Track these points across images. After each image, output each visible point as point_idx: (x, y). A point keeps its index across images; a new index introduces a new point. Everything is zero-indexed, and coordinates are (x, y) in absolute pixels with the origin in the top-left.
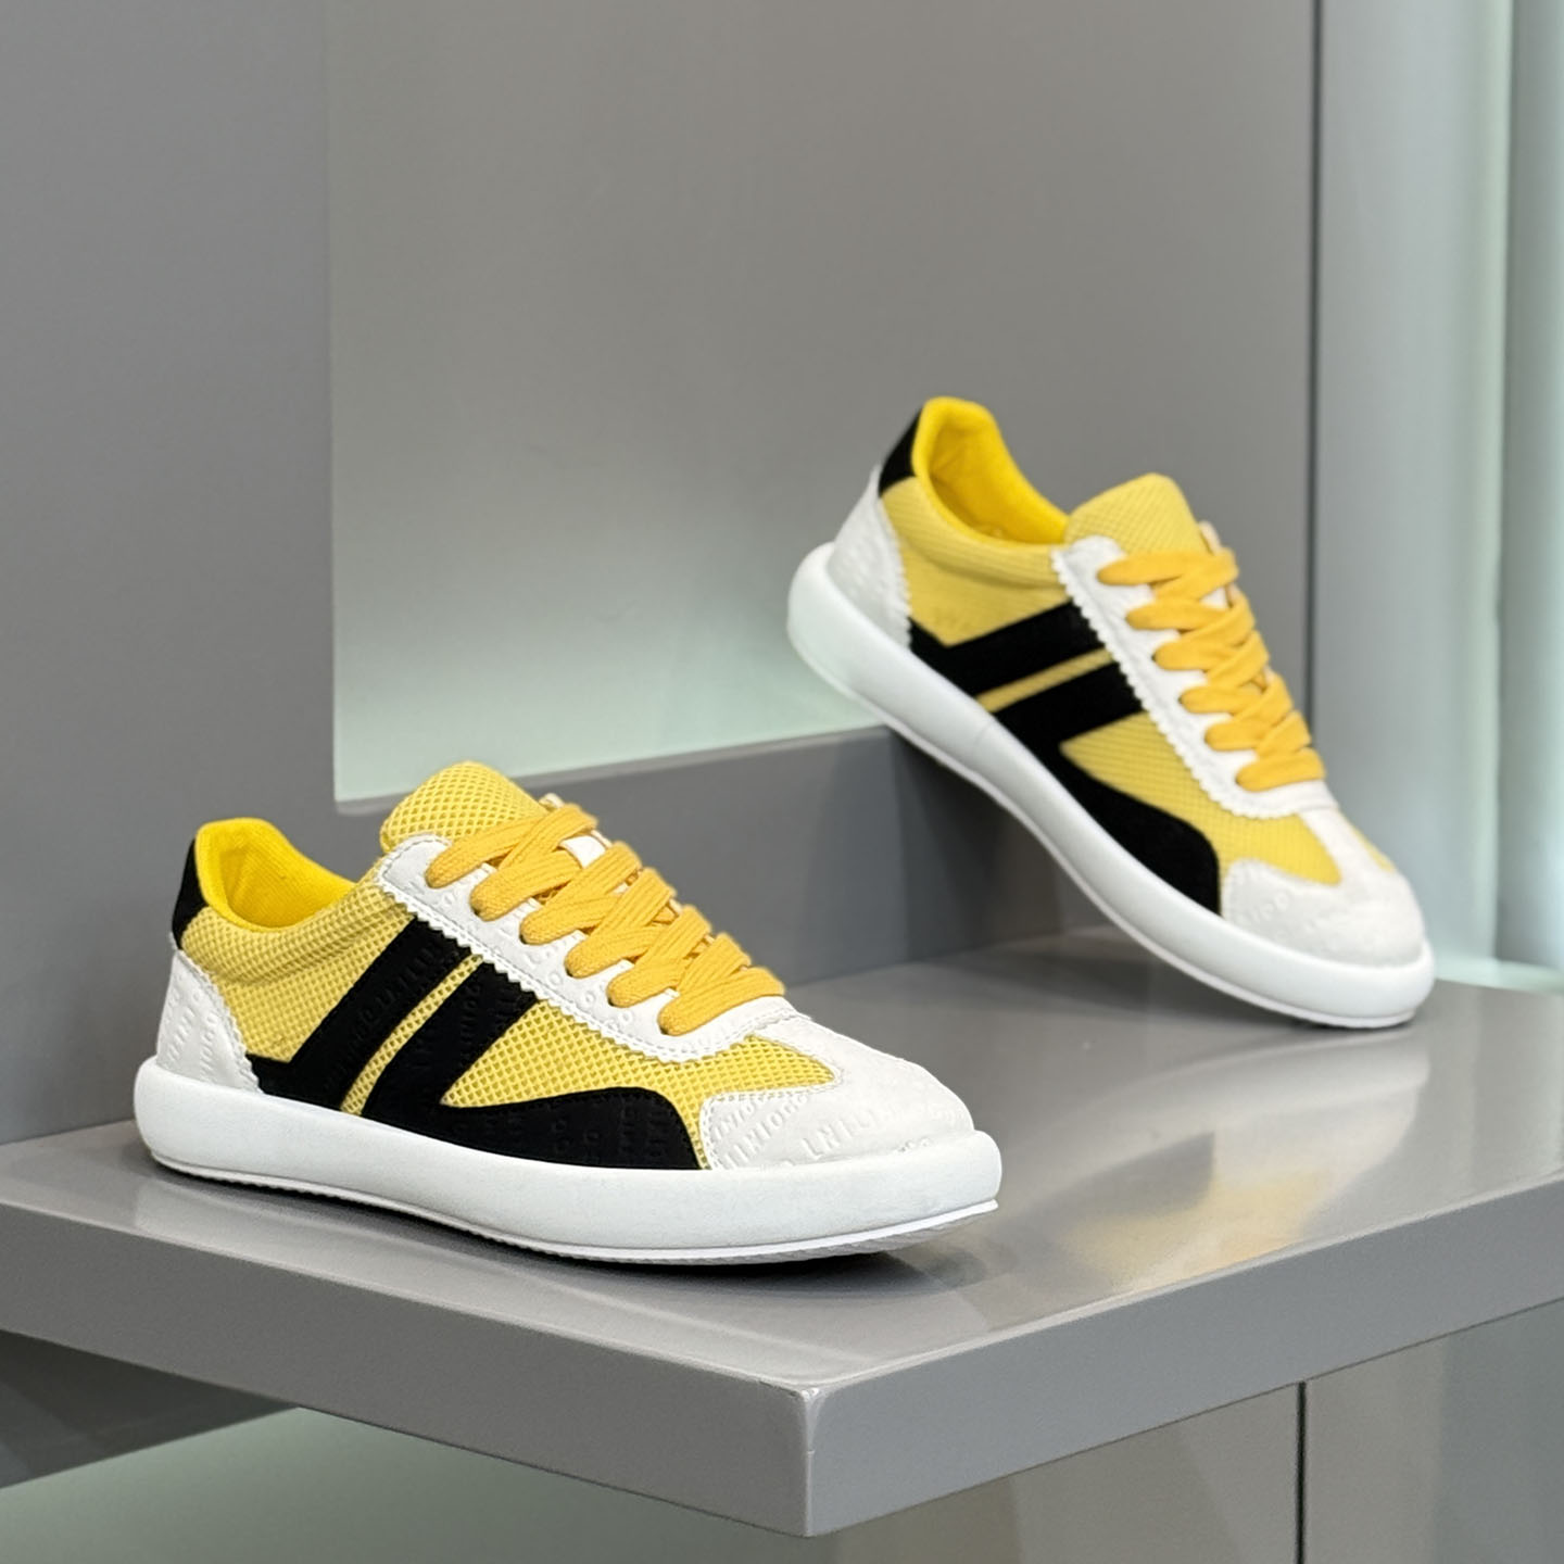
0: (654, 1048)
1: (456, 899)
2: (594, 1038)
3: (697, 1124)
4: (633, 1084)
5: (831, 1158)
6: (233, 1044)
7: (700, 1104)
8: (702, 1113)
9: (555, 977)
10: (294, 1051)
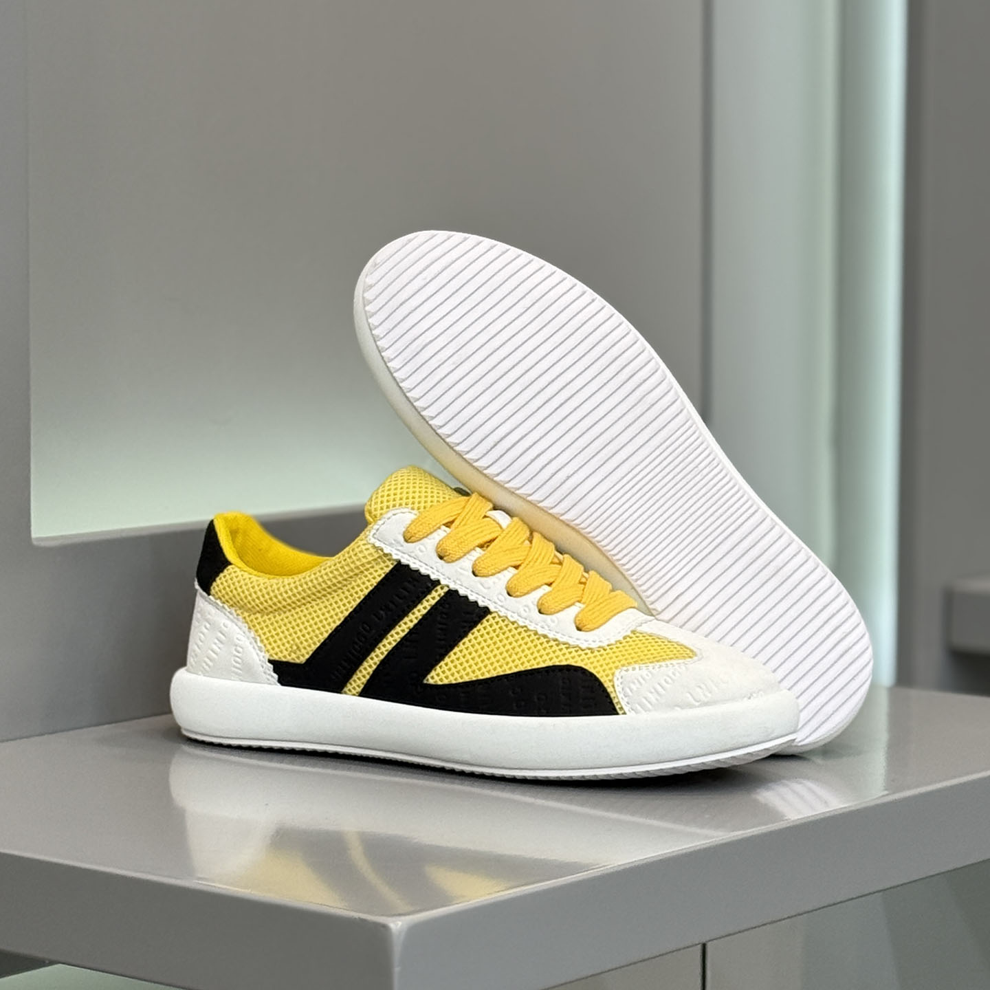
0: (574, 640)
1: (426, 549)
2: (533, 635)
3: (613, 686)
4: (564, 663)
5: (706, 704)
6: (257, 654)
7: (613, 674)
8: (615, 679)
9: (500, 597)
10: (307, 657)
